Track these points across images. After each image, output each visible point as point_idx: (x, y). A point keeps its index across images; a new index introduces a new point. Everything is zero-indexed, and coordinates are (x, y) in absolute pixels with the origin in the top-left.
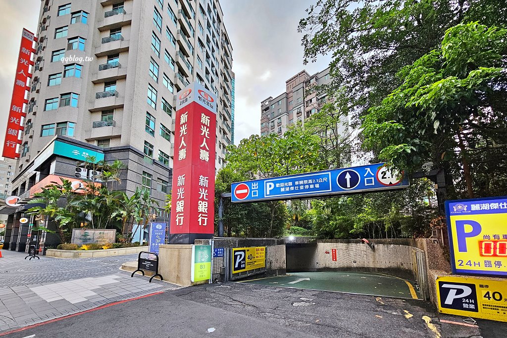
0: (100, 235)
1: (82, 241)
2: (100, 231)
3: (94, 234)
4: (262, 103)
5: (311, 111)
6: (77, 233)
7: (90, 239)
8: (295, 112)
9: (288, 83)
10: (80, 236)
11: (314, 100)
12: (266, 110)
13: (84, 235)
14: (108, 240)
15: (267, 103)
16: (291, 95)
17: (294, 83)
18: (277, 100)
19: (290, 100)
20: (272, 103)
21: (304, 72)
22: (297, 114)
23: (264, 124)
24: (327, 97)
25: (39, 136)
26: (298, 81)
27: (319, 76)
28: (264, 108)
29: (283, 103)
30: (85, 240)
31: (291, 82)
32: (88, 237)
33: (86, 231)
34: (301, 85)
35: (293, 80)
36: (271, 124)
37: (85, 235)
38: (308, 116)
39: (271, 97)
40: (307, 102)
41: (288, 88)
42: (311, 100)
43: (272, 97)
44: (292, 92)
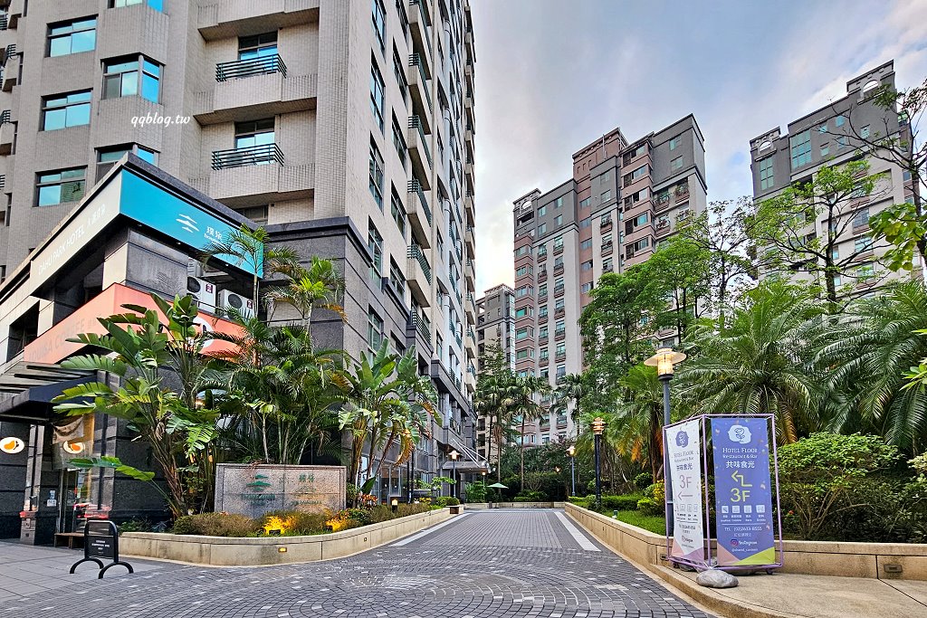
0: (301, 485)
1: (248, 503)
2: (302, 472)
3: (284, 478)
4: (515, 203)
5: (636, 220)
6: (230, 477)
7: (272, 498)
8: (597, 223)
9: (577, 160)
10: (239, 487)
11: (644, 195)
12: (524, 219)
13: (254, 486)
14: (326, 501)
15: (528, 204)
16: (584, 185)
17: (592, 158)
18: (554, 197)
19: (584, 195)
20: (540, 203)
21: (618, 132)
22: (602, 227)
23: (523, 251)
24: (672, 191)
25: (31, 204)
26: (603, 153)
27: (655, 141)
28: (521, 215)
29: (566, 205)
30: (258, 498)
31: (585, 155)
32: (267, 491)
33: (261, 472)
34: (612, 163)
35: (590, 152)
36: (537, 251)
37: (258, 485)
38: (629, 231)
39: (537, 191)
40: (627, 200)
41: (576, 170)
42: (636, 196)
43: (540, 190)
44: (588, 177)
